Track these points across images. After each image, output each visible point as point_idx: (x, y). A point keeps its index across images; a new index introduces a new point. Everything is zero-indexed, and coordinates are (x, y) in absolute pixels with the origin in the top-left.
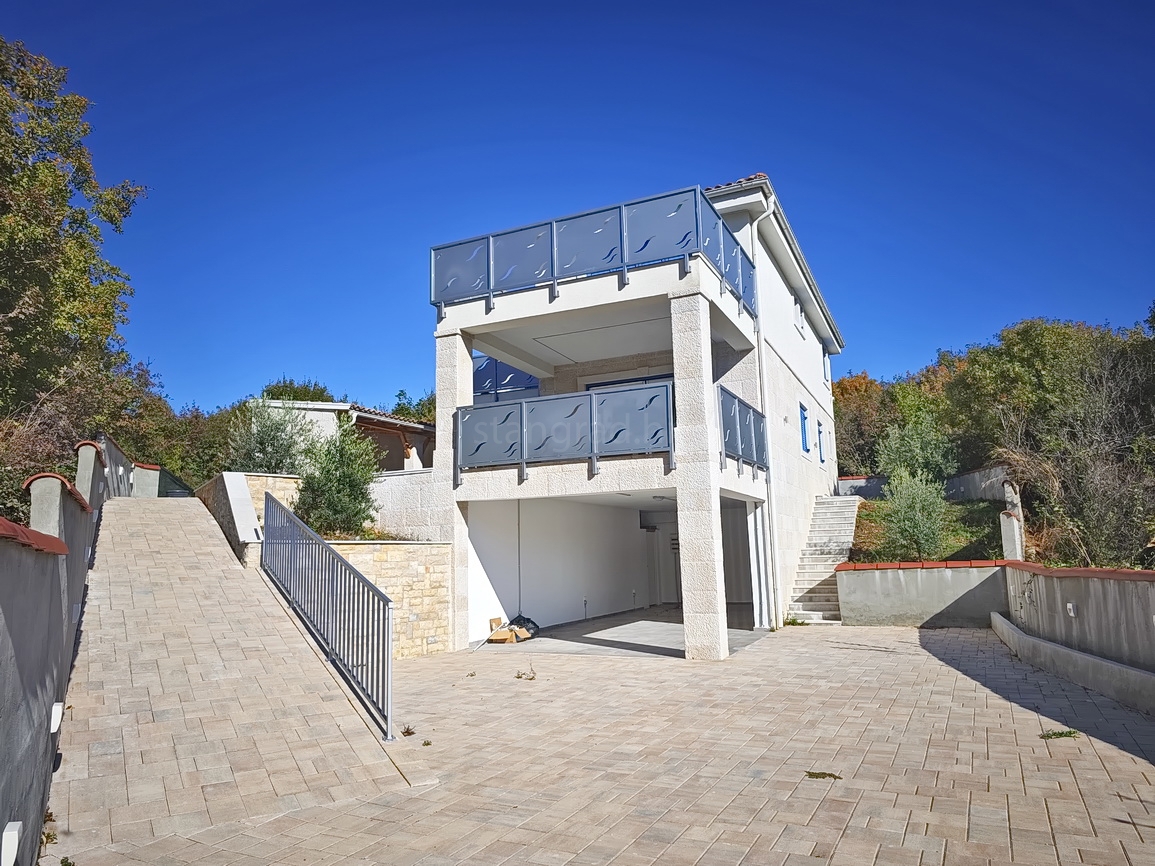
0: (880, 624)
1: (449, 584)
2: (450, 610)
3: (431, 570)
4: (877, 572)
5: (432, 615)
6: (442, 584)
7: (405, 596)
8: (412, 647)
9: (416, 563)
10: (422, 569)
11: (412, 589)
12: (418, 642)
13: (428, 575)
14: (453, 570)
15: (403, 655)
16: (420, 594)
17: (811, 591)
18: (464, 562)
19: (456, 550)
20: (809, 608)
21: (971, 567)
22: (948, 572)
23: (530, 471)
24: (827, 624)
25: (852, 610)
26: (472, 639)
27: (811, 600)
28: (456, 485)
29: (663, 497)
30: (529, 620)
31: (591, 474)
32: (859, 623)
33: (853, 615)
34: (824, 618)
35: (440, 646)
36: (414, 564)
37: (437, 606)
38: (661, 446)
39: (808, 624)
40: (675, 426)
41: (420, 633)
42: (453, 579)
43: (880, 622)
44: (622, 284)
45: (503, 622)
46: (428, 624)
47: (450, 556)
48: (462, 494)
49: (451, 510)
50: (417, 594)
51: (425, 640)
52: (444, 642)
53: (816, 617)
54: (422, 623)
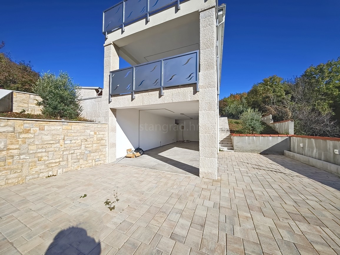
0: (247, 152)
1: (107, 138)
2: (107, 149)
3: (98, 133)
4: (247, 137)
5: (98, 151)
6: (103, 139)
7: (82, 144)
8: (87, 164)
9: (89, 131)
10: (92, 133)
11: (87, 141)
12: (90, 161)
13: (96, 135)
14: (108, 133)
15: (81, 168)
16: (91, 143)
17: (222, 141)
18: (114, 130)
19: (109, 126)
20: (223, 146)
21: (279, 136)
22: (271, 138)
23: (136, 96)
24: (229, 151)
25: (238, 147)
26: (117, 157)
27: (223, 143)
28: (110, 102)
29: (183, 114)
30: (141, 149)
31: (160, 96)
32: (240, 151)
33: (237, 149)
34: (228, 149)
35: (102, 162)
36: (88, 131)
37: (101, 147)
38: (193, 81)
39: (224, 151)
40: (199, 72)
41: (91, 158)
42: (108, 137)
43: (247, 151)
44: (177, 10)
45: (132, 150)
46: (96, 154)
47: (107, 128)
48: (112, 105)
49: (108, 111)
50: (89, 143)
51: (94, 161)
52: (104, 160)
53: (225, 149)
54: (92, 154)
